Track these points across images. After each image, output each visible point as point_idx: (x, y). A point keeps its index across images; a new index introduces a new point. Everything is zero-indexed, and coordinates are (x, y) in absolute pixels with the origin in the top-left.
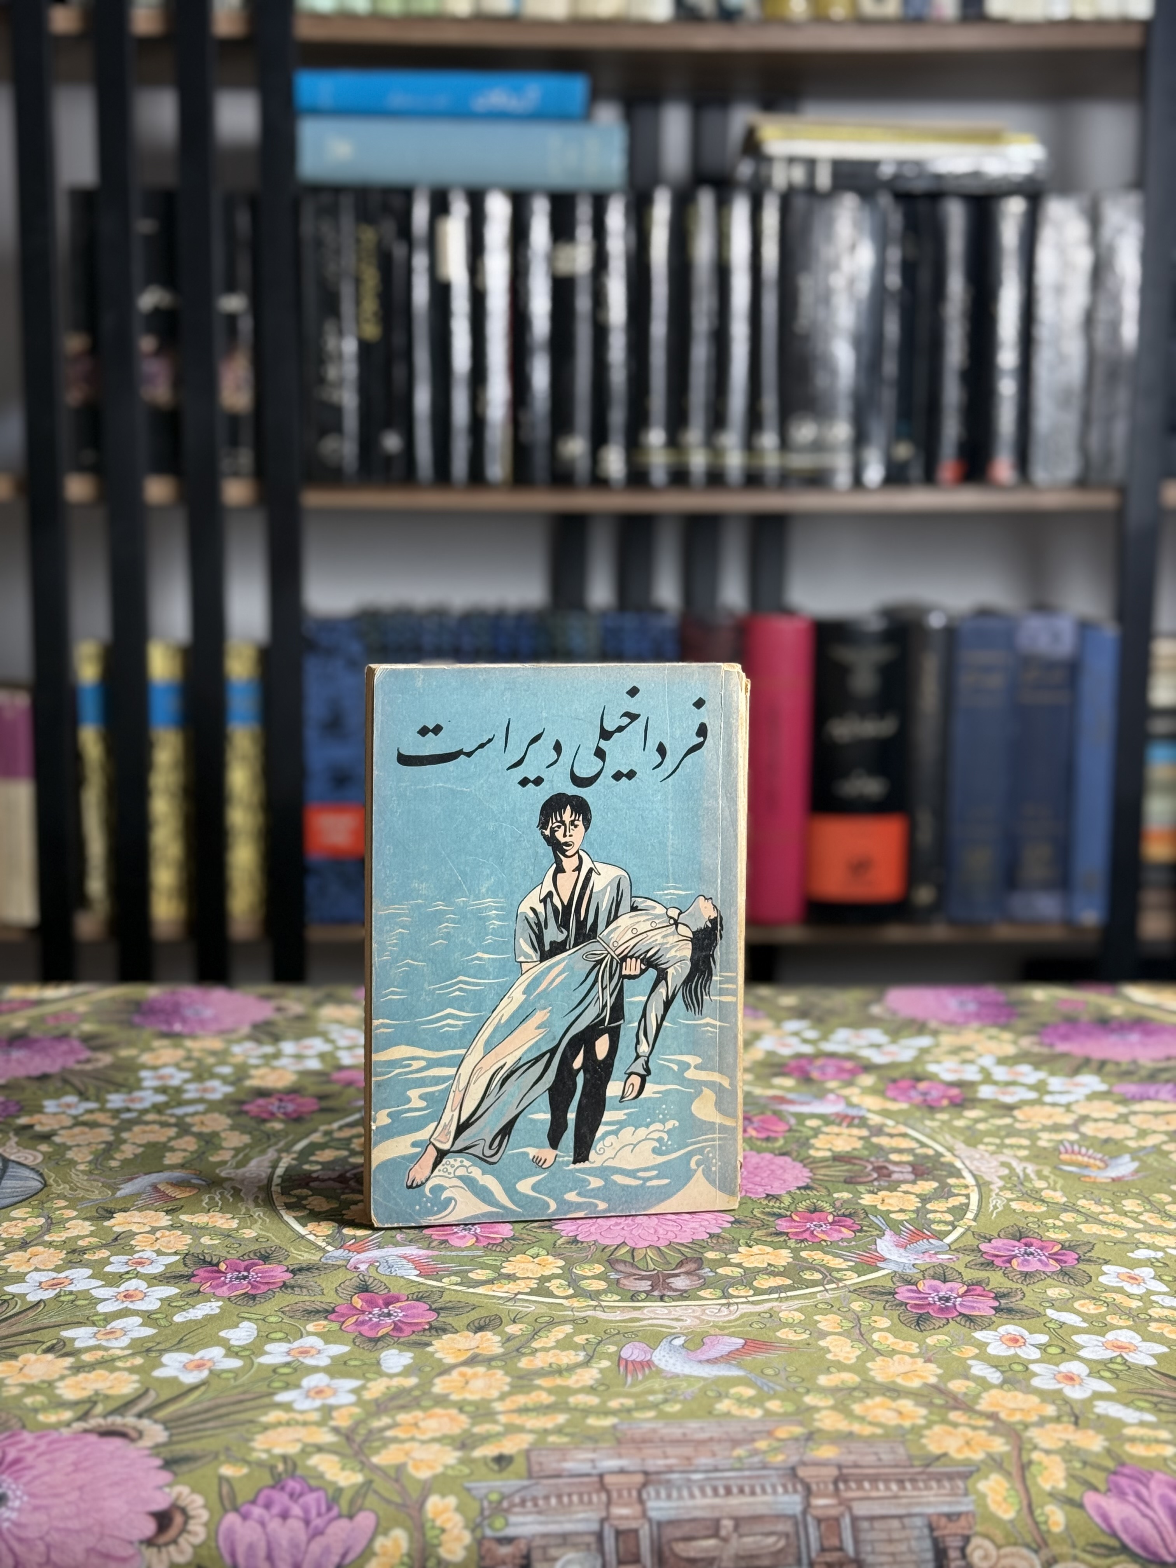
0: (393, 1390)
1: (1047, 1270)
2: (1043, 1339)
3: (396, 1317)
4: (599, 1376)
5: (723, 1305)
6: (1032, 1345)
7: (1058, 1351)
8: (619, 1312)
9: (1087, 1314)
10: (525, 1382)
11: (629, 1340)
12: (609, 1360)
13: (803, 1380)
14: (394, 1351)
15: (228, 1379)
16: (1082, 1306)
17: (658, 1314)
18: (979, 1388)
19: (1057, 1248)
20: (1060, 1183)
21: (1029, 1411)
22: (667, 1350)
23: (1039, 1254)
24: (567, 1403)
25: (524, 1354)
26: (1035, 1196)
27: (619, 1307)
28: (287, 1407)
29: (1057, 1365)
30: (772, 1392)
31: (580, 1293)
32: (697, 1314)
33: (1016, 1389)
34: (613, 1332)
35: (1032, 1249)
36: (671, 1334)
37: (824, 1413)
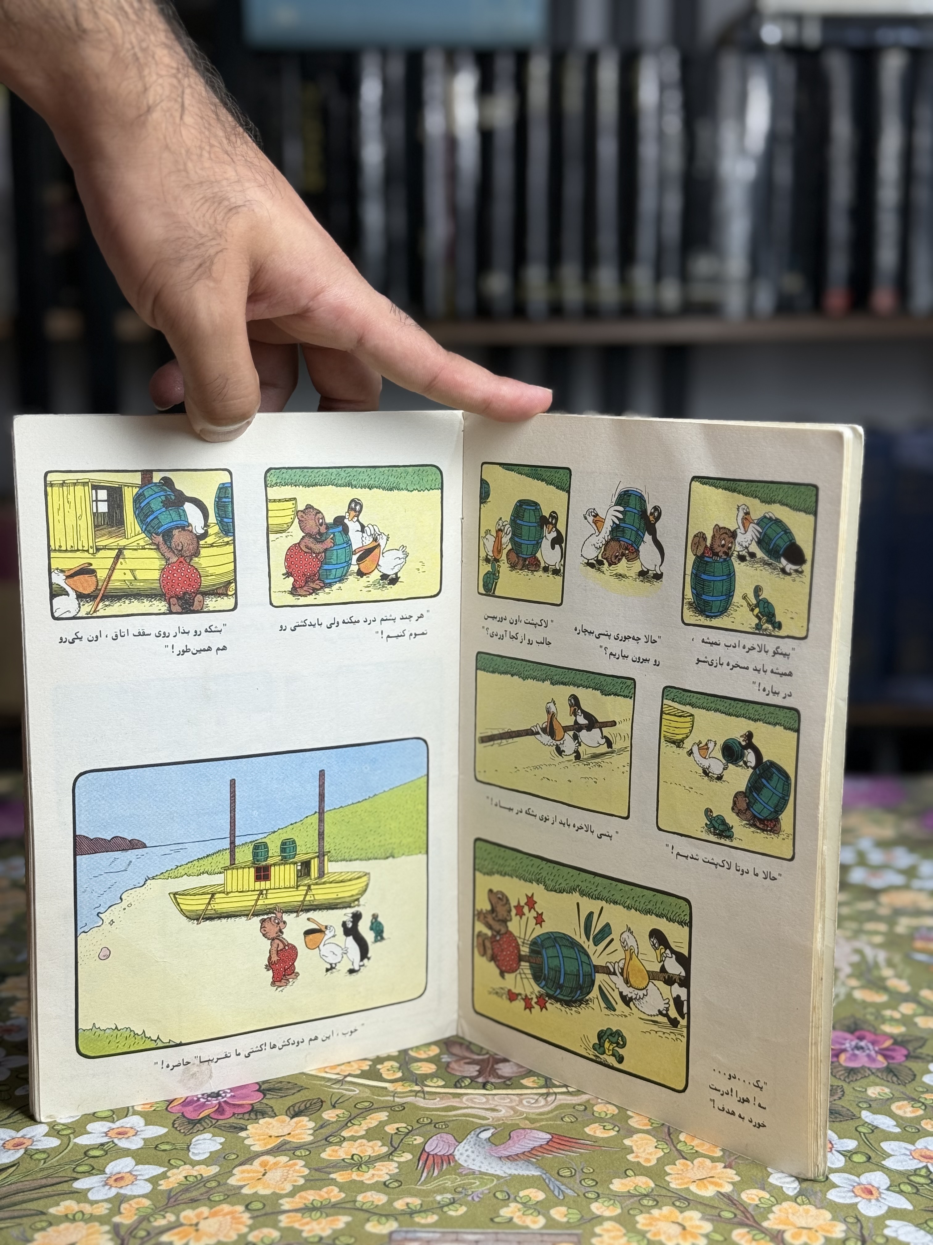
0: (191, 1179)
1: (873, 1066)
2: (851, 1144)
3: (223, 1098)
4: (397, 1170)
5: (542, 1094)
6: (839, 1152)
7: (864, 1159)
8: (438, 1099)
9: (902, 1118)
10: (323, 1176)
11: (438, 1131)
12: (412, 1154)
13: (597, 1183)
14: (208, 1136)
15: (40, 1160)
16: (899, 1108)
17: (475, 1103)
18: (772, 1199)
19: (888, 1043)
20: (908, 971)
21: (816, 1231)
22: (472, 1143)
23: (869, 1049)
24: (355, 1201)
25: (330, 1143)
26: (879, 985)
27: (440, 1093)
28: (81, 1196)
29: (859, 1176)
30: (561, 1197)
31: (409, 1077)
32: (514, 1104)
33: (810, 1204)
34: (426, 1121)
35: (863, 1044)
36: (483, 1125)
37: (608, 1225)
